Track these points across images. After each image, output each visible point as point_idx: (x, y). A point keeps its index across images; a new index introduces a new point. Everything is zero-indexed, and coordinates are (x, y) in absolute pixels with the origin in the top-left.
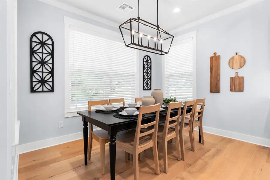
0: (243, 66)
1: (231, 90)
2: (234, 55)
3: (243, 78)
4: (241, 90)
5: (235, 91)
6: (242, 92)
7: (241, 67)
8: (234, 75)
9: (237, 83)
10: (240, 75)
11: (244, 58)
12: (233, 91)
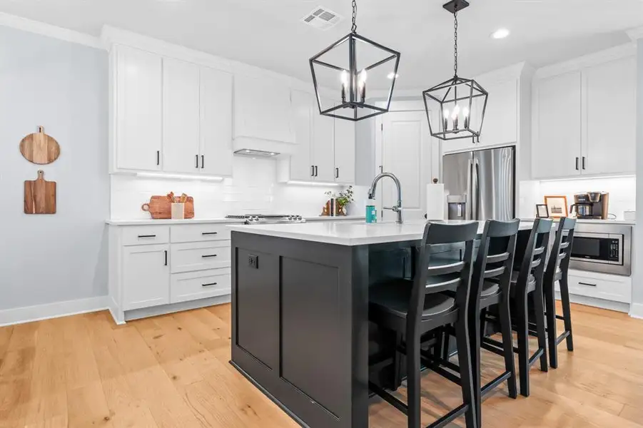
0: (55, 159)
1: (28, 210)
2: (34, 131)
3: (54, 184)
4: (50, 209)
5: (36, 213)
6: (53, 215)
7: (50, 161)
8: (34, 177)
9: (41, 195)
10: (48, 178)
11: (57, 143)
12: (32, 213)
